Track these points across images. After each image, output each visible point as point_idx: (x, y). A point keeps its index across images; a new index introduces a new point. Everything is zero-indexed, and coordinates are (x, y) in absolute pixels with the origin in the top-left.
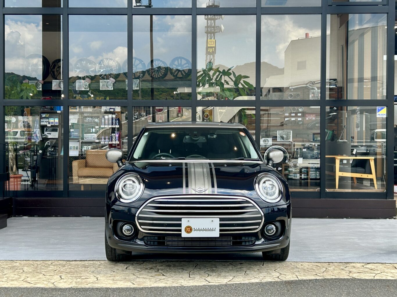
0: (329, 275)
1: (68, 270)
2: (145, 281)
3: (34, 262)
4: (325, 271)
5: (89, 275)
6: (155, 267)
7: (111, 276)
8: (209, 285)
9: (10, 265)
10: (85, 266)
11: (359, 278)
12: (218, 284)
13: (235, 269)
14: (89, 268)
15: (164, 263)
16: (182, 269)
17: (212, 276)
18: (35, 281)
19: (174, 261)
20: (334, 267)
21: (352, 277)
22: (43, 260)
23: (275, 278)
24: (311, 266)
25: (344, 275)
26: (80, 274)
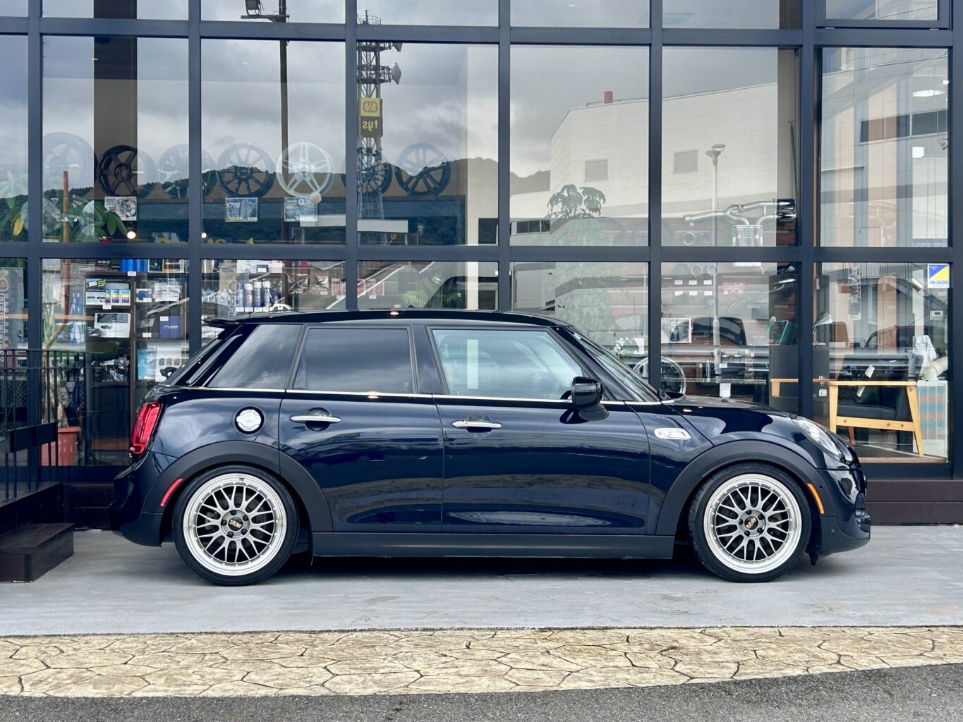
0: (953, 654)
2: (536, 676)
3: (228, 635)
4: (933, 645)
5: (392, 664)
8: (696, 683)
9: (181, 645)
10: (364, 644)
15: (544, 633)
16: (599, 646)
18: (274, 680)
20: (946, 636)
22: (250, 630)
23: (834, 664)
24: (895, 636)
26: (369, 662)
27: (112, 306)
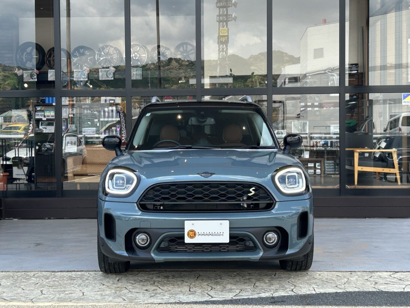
0: (352, 287)
1: (51, 283)
2: (138, 297)
3: (14, 273)
4: (346, 282)
5: (74, 289)
6: (151, 279)
7: (100, 290)
8: (212, 301)
10: (71, 278)
11: (387, 291)
12: (223, 299)
13: (243, 281)
14: (76, 280)
15: (161, 273)
16: (182, 280)
17: (216, 290)
18: (12, 296)
19: (173, 271)
20: (357, 277)
21: (378, 289)
22: (25, 271)
23: (289, 291)
24: (331, 276)
25: (369, 288)
26: (65, 287)
27: (47, 119)
